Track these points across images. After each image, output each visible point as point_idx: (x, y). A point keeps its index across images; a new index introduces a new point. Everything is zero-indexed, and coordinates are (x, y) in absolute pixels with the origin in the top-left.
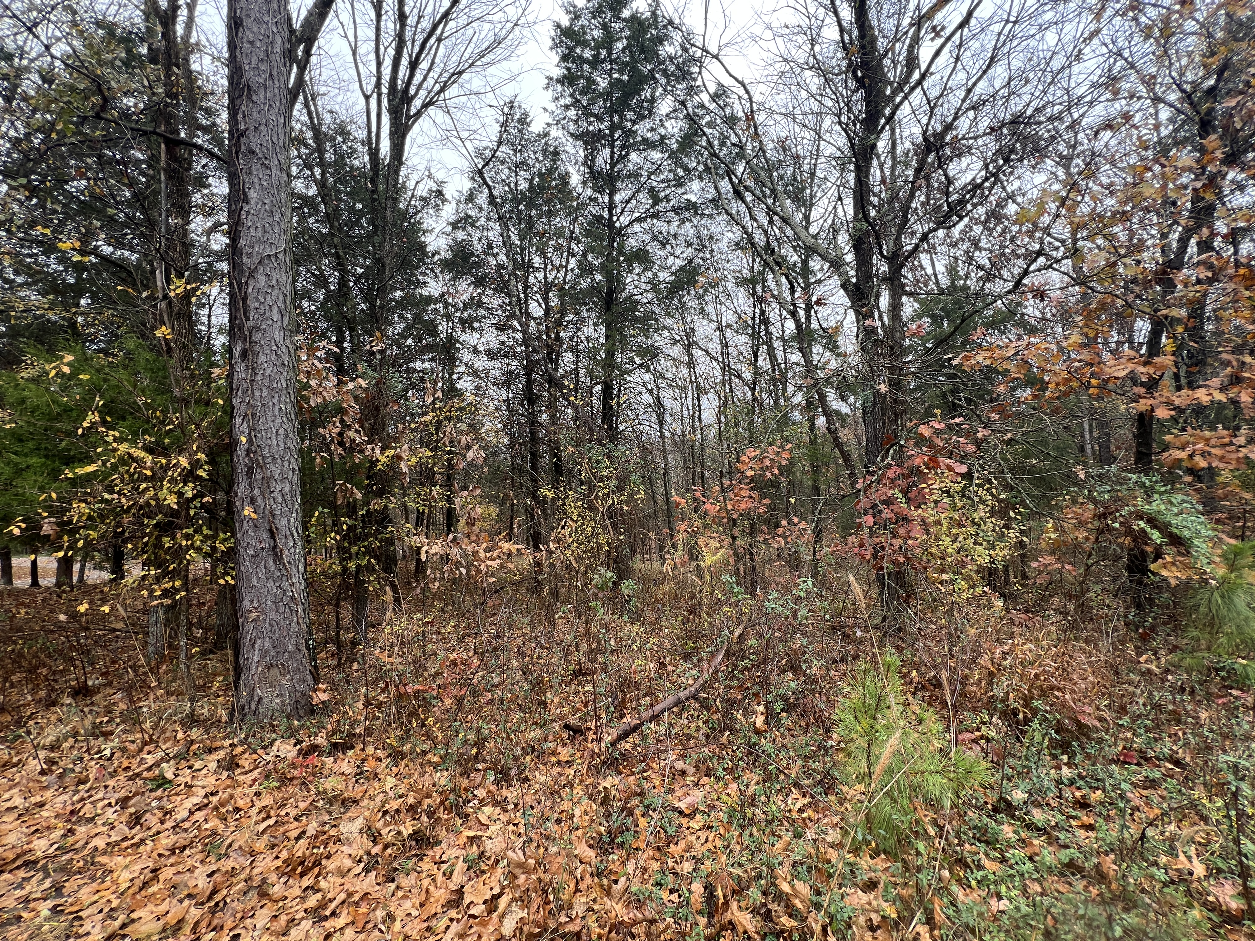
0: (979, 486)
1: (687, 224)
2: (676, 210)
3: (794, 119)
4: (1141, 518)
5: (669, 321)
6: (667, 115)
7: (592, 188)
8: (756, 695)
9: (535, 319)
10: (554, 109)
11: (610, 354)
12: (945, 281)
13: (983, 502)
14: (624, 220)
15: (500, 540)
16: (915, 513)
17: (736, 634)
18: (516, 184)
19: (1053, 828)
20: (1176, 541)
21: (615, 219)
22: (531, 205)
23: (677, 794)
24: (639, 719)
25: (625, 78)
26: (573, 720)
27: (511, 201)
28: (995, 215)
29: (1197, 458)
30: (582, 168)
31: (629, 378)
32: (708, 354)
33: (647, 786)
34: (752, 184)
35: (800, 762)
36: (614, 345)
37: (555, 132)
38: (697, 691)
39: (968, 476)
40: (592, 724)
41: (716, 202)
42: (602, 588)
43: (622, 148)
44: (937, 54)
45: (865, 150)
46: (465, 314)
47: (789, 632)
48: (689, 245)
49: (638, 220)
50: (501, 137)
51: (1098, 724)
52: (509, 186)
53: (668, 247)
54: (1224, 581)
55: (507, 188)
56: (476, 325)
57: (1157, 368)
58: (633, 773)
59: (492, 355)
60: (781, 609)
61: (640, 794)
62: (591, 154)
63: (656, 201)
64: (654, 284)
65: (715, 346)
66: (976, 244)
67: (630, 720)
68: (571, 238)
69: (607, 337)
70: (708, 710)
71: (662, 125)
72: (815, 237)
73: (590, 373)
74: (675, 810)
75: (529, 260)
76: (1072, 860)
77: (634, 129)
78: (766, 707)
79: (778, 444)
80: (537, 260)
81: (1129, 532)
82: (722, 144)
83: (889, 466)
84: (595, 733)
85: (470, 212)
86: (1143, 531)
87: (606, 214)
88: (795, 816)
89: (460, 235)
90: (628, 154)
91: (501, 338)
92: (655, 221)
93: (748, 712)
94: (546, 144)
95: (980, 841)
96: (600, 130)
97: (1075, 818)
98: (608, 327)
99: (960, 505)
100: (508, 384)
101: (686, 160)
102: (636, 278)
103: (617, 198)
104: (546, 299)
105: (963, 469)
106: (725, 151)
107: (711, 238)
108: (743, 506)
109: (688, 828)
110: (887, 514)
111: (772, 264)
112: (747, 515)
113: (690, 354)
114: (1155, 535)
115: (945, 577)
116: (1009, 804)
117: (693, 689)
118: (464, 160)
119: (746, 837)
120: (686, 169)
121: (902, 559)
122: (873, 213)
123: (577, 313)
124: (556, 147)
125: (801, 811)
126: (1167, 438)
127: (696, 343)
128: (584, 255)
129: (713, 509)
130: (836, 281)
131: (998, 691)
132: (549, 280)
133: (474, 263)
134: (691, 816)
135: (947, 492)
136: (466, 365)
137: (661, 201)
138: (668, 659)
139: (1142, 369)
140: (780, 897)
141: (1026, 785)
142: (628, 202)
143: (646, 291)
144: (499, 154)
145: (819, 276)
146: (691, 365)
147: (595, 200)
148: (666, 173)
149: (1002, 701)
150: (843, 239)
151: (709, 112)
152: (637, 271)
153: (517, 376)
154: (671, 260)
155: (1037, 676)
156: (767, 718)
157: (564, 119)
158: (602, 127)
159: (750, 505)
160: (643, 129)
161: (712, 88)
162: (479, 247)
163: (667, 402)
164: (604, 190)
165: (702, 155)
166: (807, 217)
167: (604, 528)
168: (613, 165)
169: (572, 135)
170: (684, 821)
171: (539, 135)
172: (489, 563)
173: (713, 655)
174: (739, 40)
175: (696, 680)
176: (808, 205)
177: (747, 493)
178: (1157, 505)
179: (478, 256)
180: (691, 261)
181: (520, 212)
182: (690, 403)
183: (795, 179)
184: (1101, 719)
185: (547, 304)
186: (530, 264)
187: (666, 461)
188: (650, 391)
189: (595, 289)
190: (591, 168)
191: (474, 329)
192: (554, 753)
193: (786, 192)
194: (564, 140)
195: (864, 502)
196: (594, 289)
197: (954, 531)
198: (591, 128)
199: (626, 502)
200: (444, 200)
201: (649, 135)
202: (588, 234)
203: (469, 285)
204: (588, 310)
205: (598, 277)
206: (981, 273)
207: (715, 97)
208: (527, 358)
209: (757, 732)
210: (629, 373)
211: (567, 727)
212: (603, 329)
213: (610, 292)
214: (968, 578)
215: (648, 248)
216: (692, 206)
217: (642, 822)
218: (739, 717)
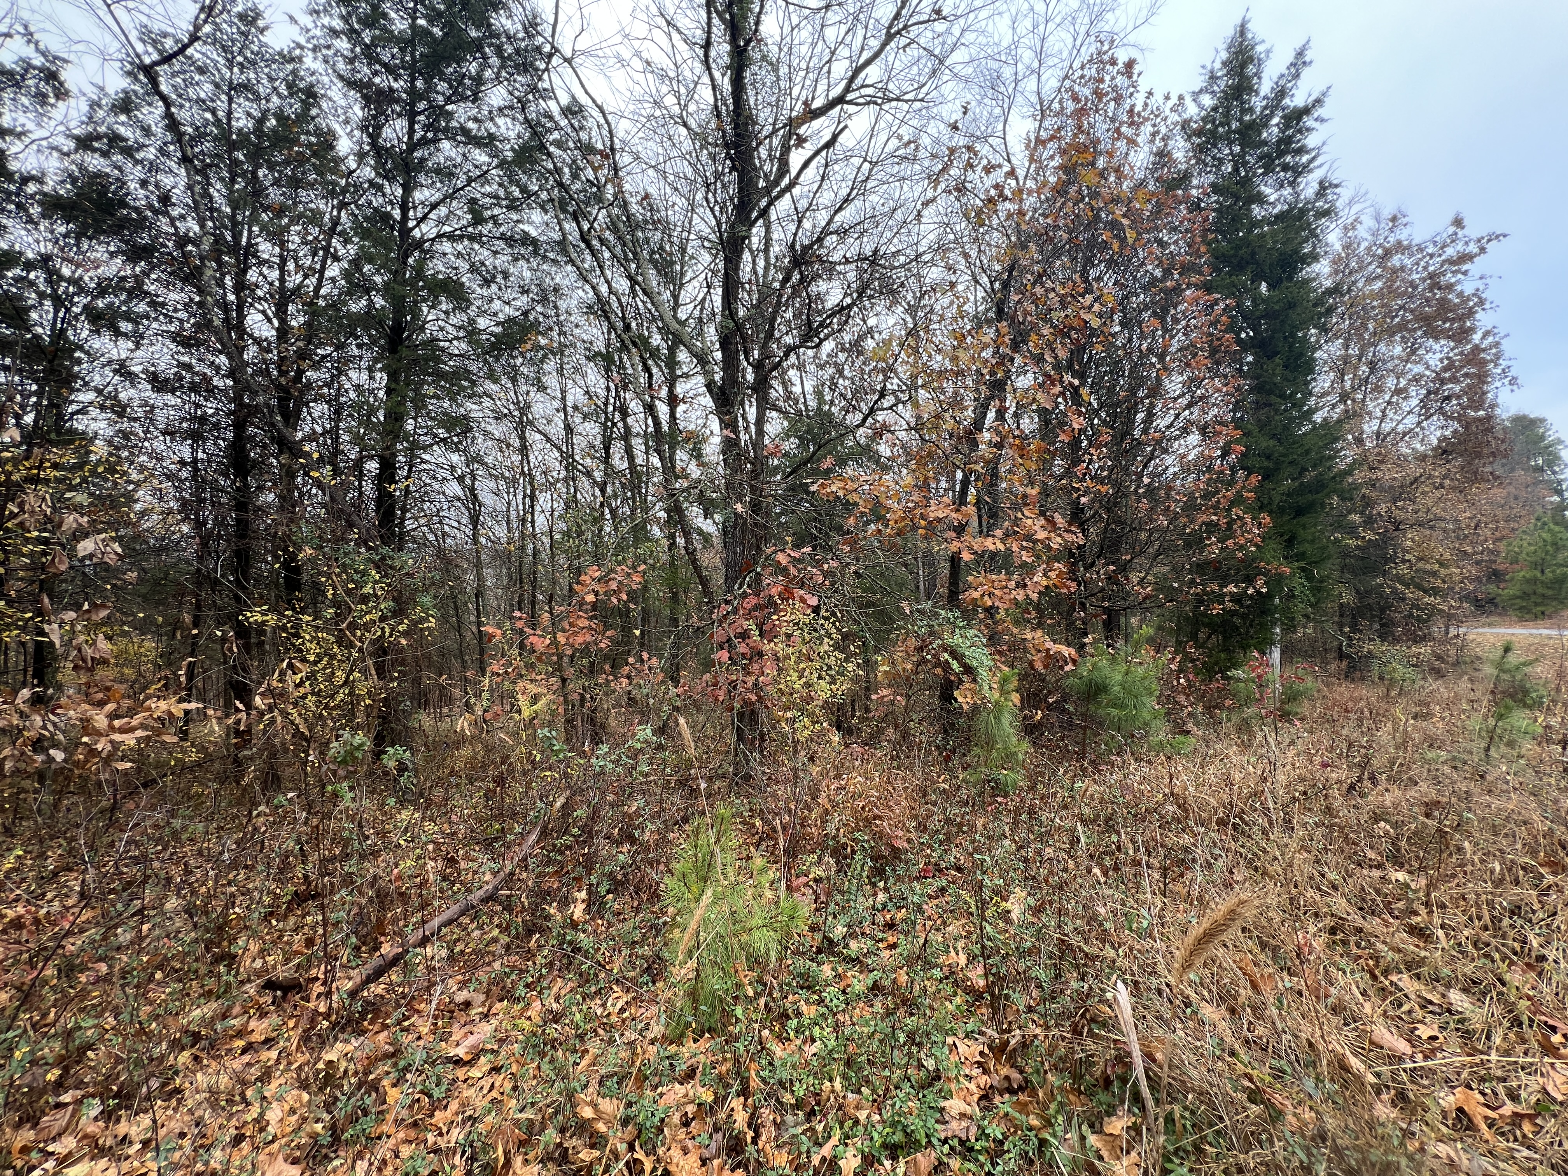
0: (825, 618)
1: (521, 262)
2: (509, 240)
3: (665, 178)
4: (946, 650)
5: (493, 388)
6: (500, 110)
7: (375, 169)
8: (578, 879)
9: (257, 341)
10: (310, 25)
11: (396, 417)
12: (812, 404)
13: (829, 636)
14: (428, 230)
15: (148, 698)
16: (767, 647)
17: (558, 804)
18: (229, 113)
19: (865, 955)
20: (969, 670)
21: (411, 224)
22: (256, 155)
23: (454, 1038)
24: (402, 945)
25: (437, 31)
26: (283, 973)
27: (215, 139)
28: (856, 348)
29: (986, 598)
30: (357, 133)
31: (426, 457)
32: (549, 440)
33: (406, 1039)
34: (611, 238)
35: (626, 952)
36: (401, 403)
37: (310, 62)
38: (496, 889)
39: (816, 610)
40: (319, 972)
41: (562, 245)
42: (344, 762)
43: (427, 127)
44: (806, 165)
45: (735, 240)
46: (100, 303)
47: (626, 792)
48: (525, 291)
49: (451, 237)
50: (197, 28)
51: (906, 845)
52: (214, 112)
53: (494, 287)
54: (997, 703)
55: (208, 116)
56: (125, 326)
57: (964, 516)
58: (385, 1027)
59: (159, 383)
60: (611, 766)
61: (393, 1055)
62: (374, 117)
63: (478, 220)
64: (471, 333)
65: (557, 430)
66: (841, 373)
67: (387, 949)
68: (333, 229)
69: (389, 392)
70: (510, 911)
71: (492, 119)
72: (683, 323)
73: (357, 440)
74: (449, 1060)
75: (249, 245)
76: (875, 982)
77: (449, 107)
78: (589, 893)
79: (630, 563)
80: (266, 249)
81: (938, 664)
82: (575, 176)
83: (744, 595)
84: (324, 983)
85: (122, 130)
86: (947, 661)
87: (397, 214)
88: (614, 1019)
89: (95, 162)
90: (435, 141)
91: (185, 359)
92: (476, 246)
93: (566, 902)
94: (294, 72)
95: (802, 988)
96: (391, 89)
97: (881, 940)
98: (393, 376)
99: (808, 637)
100: (196, 437)
101: (524, 178)
102: (443, 316)
103: (418, 195)
104: (281, 311)
105: (814, 601)
106: (578, 186)
107: (556, 290)
108: (580, 639)
109: (466, 1080)
110: (742, 648)
111: (628, 342)
112: (585, 650)
113: (522, 438)
114: (955, 665)
115: (789, 714)
116: (831, 941)
117: (490, 887)
118: (109, 38)
119: (545, 1067)
120: (524, 190)
121: (754, 698)
122: (741, 313)
123: (339, 347)
124: (312, 86)
125: (622, 1010)
126: (970, 578)
127: (531, 423)
128: (356, 263)
129: (540, 642)
130: (700, 380)
131: (831, 829)
132: (289, 285)
133: (127, 219)
134: (470, 1063)
135: (797, 624)
136: (99, 392)
137: (486, 221)
138: (461, 852)
139: (954, 515)
140: (583, 1127)
141: (844, 919)
142: (434, 206)
143: (457, 338)
144: (189, 51)
145: (685, 370)
146: (524, 450)
147: (380, 188)
148: (495, 187)
149: (834, 838)
150: (711, 333)
151: (558, 128)
152: (444, 307)
153: (217, 426)
154: (497, 305)
155: (863, 808)
156: (589, 906)
157: (328, 47)
158: (395, 85)
159: (589, 638)
160: (462, 113)
161: (565, 100)
162: (139, 196)
163: (486, 498)
164: (394, 178)
165: (547, 180)
166: (676, 297)
167: (364, 671)
168: (412, 147)
169: (341, 77)
170: (461, 1073)
171: (280, 54)
172: (117, 737)
173: (523, 836)
174: (600, 53)
175: (495, 874)
176: (676, 282)
177: (586, 623)
178: (957, 639)
179: (136, 209)
180: (526, 314)
181: (236, 163)
182: (520, 501)
183: (661, 248)
184: (909, 841)
185: (283, 321)
186: (251, 250)
187: (480, 578)
188: (461, 479)
189: (374, 317)
190: (374, 138)
191: (118, 333)
192: (240, 1034)
193: (651, 260)
194: (326, 79)
195: (719, 635)
196: (369, 318)
197: (802, 666)
198: (377, 80)
199: (405, 634)
200: (62, 93)
201: (471, 125)
202: (364, 234)
203: (112, 255)
204: (359, 346)
205: (379, 302)
206: (843, 403)
207: (567, 111)
208: (237, 399)
209: (574, 925)
210: (425, 448)
211: (270, 985)
212: (381, 378)
213: (398, 328)
214: (811, 715)
215: (464, 279)
216: (527, 240)
217: (393, 1095)
218: (552, 911)
